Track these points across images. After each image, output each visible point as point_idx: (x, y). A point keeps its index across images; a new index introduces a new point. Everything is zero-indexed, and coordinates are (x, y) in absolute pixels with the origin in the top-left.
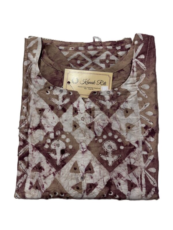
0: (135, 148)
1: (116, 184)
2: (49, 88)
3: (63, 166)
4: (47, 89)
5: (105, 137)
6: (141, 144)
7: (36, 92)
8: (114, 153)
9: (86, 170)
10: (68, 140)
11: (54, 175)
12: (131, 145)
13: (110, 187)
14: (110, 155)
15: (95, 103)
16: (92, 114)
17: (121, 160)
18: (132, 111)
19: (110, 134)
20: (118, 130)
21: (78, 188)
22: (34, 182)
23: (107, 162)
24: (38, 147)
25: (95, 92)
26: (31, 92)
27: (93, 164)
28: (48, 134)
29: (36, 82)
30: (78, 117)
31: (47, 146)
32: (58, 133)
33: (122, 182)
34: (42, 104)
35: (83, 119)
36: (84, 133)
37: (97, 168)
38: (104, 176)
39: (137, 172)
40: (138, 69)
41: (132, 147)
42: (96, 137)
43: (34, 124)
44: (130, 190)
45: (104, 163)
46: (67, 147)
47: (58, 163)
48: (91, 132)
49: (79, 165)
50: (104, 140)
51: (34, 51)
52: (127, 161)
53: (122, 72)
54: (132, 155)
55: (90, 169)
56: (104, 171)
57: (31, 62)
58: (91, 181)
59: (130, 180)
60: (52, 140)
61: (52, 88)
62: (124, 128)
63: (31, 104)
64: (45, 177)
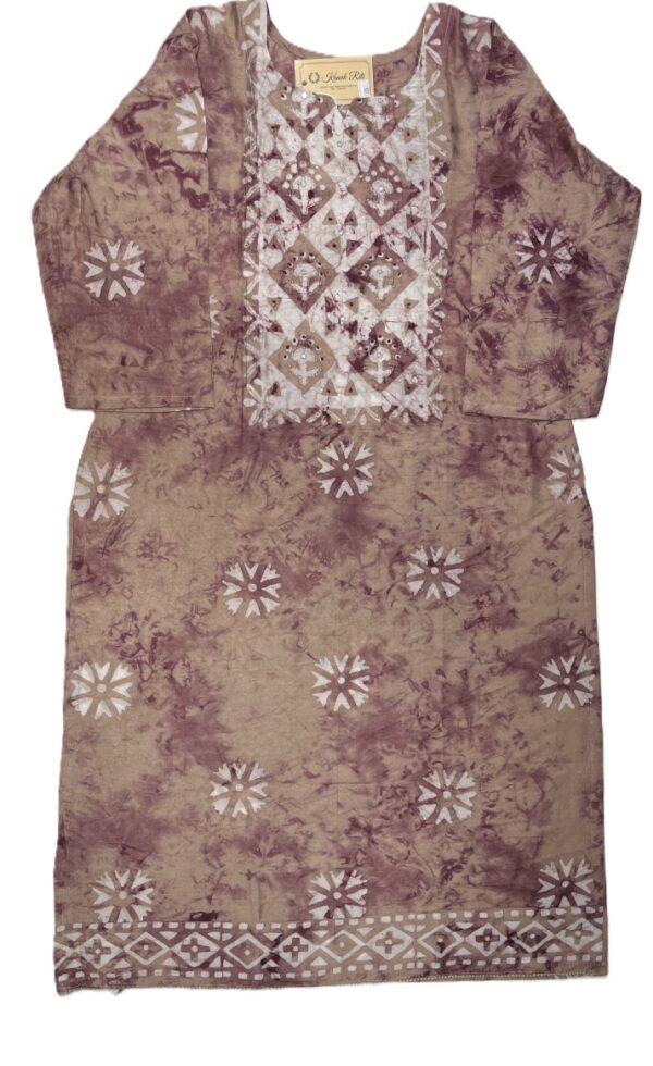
0: (419, 191)
1: (389, 243)
2: (286, 89)
3: (312, 216)
4: (283, 90)
5: (374, 173)
6: (428, 185)
7: (264, 96)
8: (388, 198)
9: (346, 221)
10: (318, 177)
11: (299, 228)
12: (412, 186)
13: (379, 247)
14: (382, 201)
15: (359, 118)
16: (354, 136)
17: (398, 209)
18: (416, 133)
19: (382, 169)
20: (395, 163)
21: (334, 246)
22: (269, 239)
23: (376, 211)
24: (274, 187)
25: (359, 100)
26: (257, 97)
27: (357, 213)
28: (288, 167)
29: (266, 77)
30: (333, 141)
31: (286, 186)
32: (303, 165)
33: (397, 240)
34: (275, 117)
35: (340, 144)
36: (343, 167)
37: (361, 219)
38: (371, 232)
39: (420, 226)
40: (428, 62)
41: (414, 190)
42: (361, 173)
43: (266, 149)
44: (408, 251)
45: (371, 212)
46: (317, 188)
47: (304, 211)
48: (352, 165)
49: (336, 214)
50: (374, 179)
51: (256, 23)
52: (406, 210)
53: (401, 65)
54: (414, 201)
55: (352, 220)
56: (373, 224)
57: (255, 44)
58: (353, 238)
59: (408, 237)
60: (294, 176)
61: (289, 89)
62: (404, 160)
63: (259, 116)
64: (286, 232)
